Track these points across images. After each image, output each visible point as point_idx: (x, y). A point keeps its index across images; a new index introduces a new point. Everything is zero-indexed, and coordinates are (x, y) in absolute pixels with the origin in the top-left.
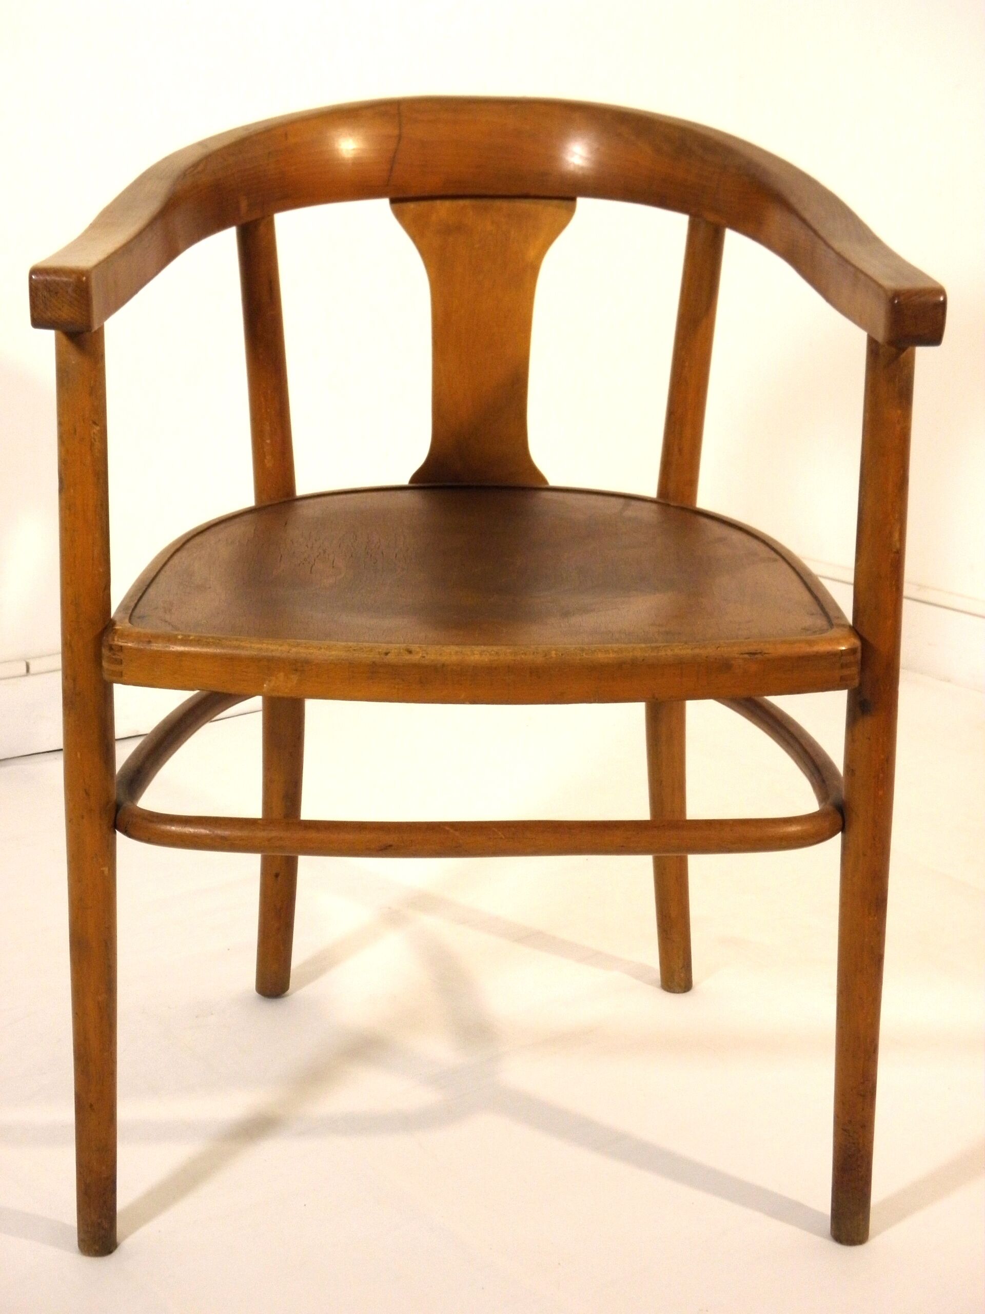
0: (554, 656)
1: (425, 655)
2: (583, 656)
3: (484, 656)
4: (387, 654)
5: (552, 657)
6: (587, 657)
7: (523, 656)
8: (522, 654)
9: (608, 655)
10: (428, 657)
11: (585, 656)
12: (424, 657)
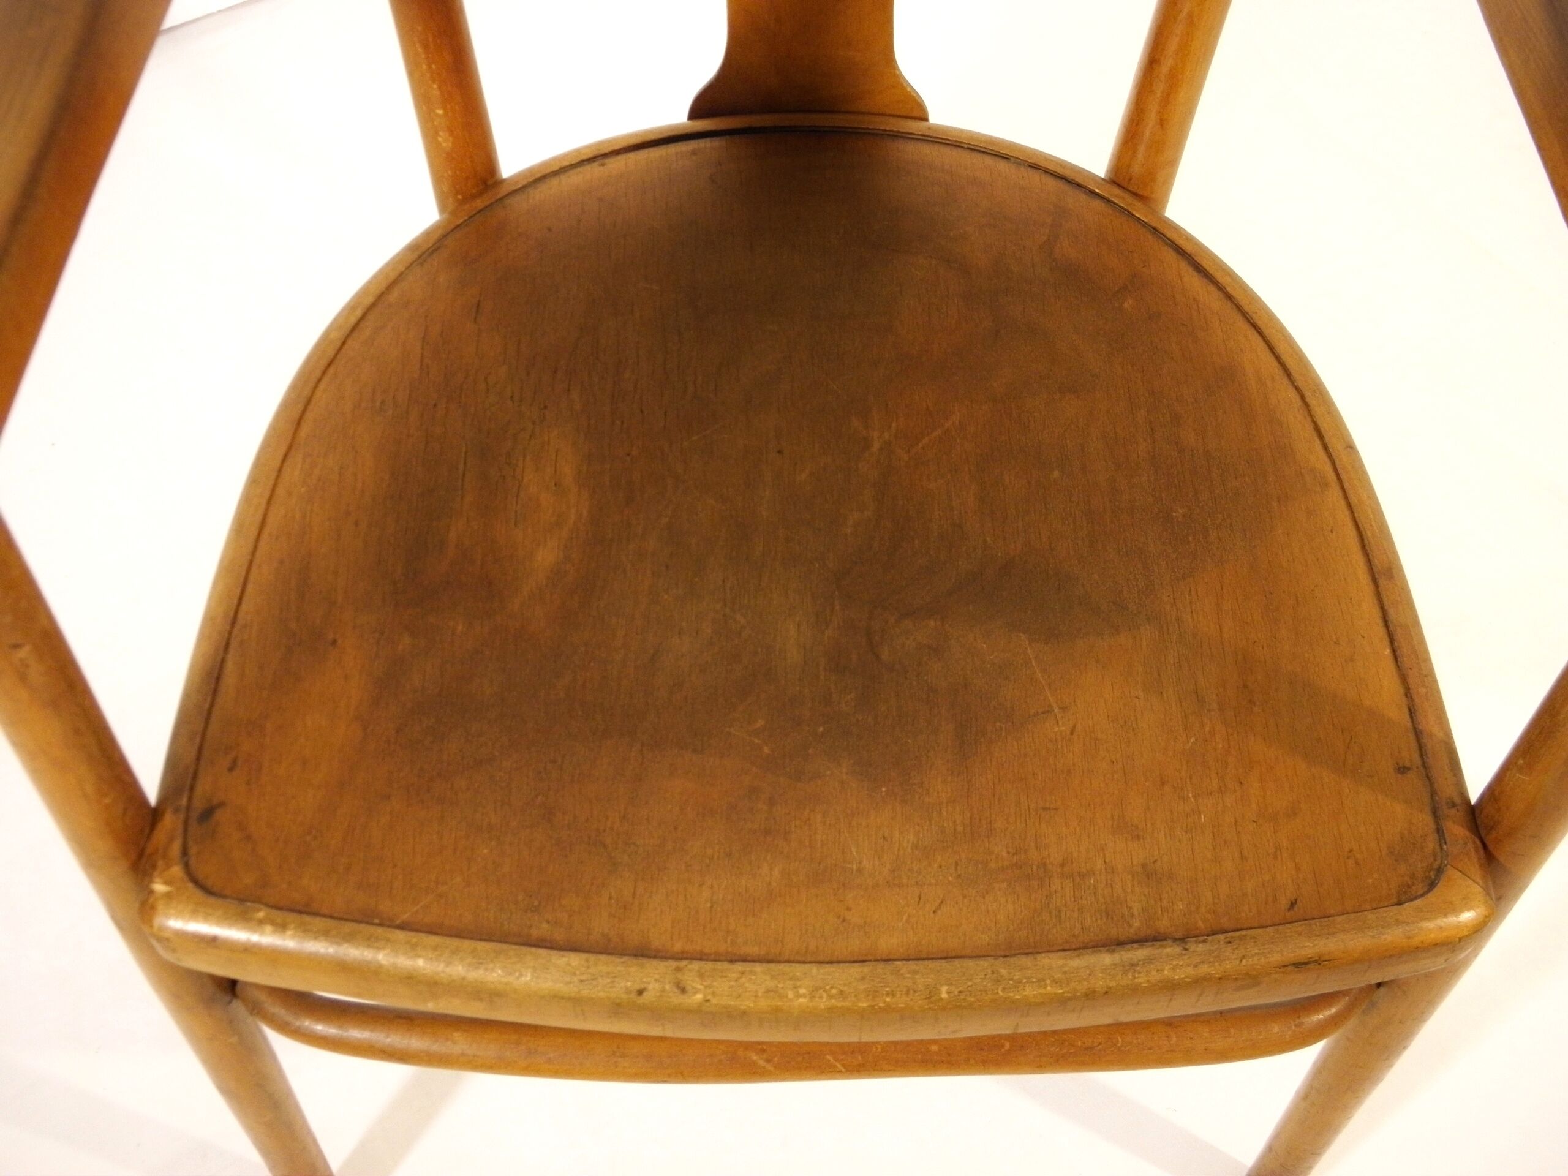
0: (944, 995)
1: (709, 997)
2: (998, 993)
3: (817, 999)
4: (640, 992)
5: (941, 999)
6: (1005, 995)
7: (888, 999)
8: (887, 994)
9: (1042, 991)
10: (714, 1001)
11: (1001, 993)
12: (708, 1001)
